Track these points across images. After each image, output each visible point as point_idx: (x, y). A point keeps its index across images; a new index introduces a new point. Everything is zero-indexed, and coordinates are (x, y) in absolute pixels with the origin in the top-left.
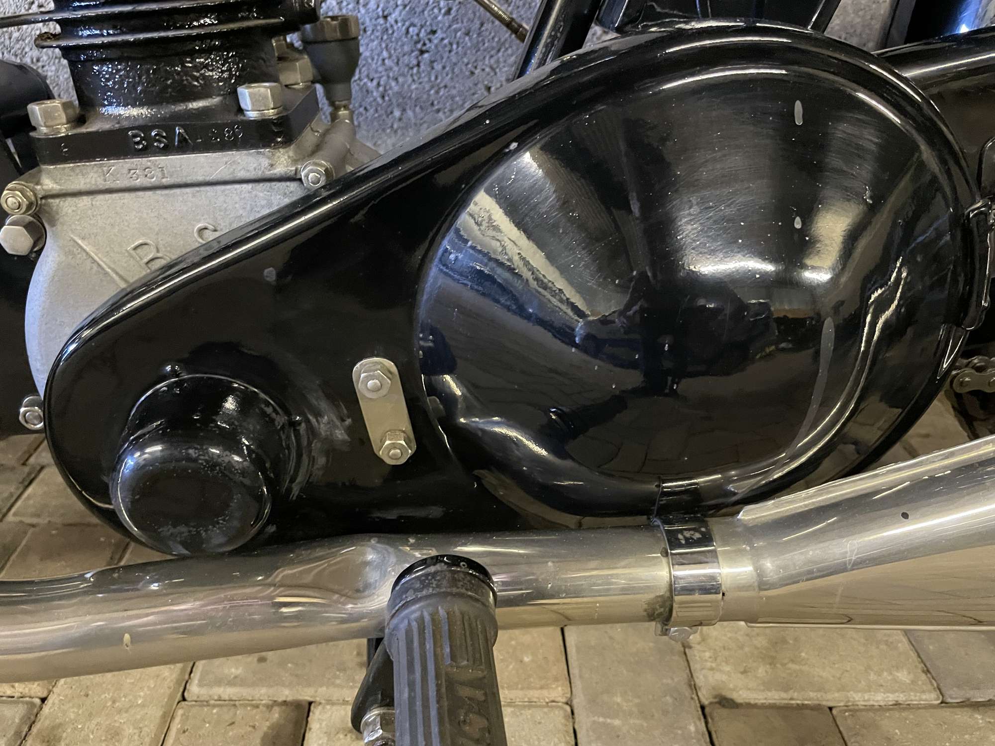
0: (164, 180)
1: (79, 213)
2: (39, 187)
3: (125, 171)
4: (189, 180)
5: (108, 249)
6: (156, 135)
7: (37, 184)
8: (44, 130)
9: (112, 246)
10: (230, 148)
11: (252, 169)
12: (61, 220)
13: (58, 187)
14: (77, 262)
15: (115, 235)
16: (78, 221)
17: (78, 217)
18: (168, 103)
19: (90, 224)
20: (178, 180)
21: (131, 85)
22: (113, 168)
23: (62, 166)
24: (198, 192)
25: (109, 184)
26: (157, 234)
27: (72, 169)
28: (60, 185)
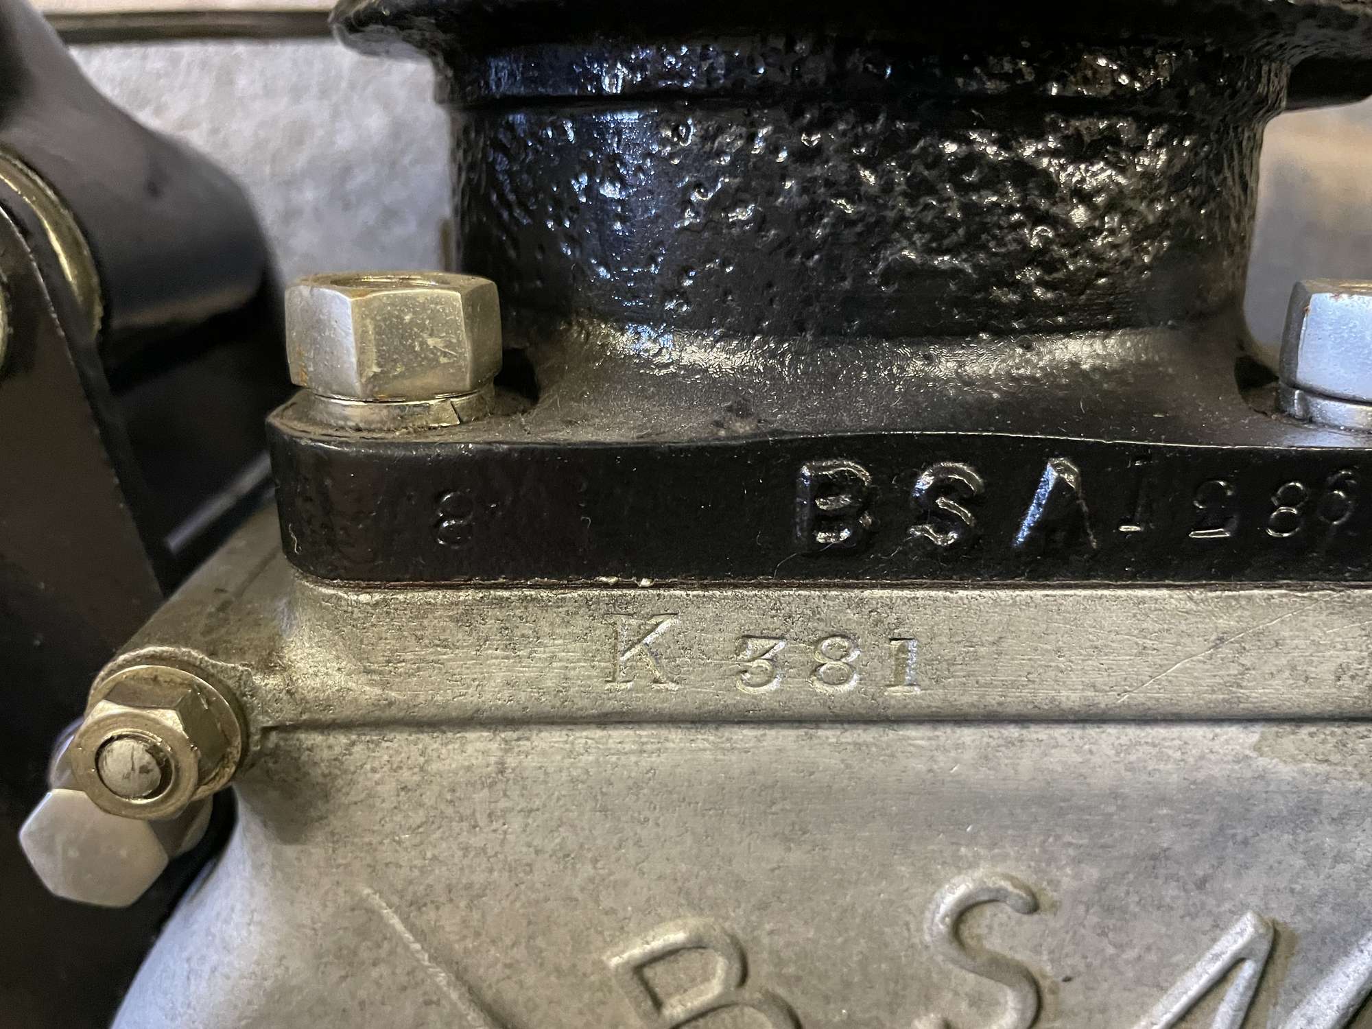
0: (898, 692)
1: (429, 799)
2: (269, 683)
3: (724, 639)
4: (1015, 700)
5: (519, 953)
6: (935, 491)
7: (267, 667)
8: (354, 410)
9: (540, 942)
10: (1269, 575)
11: (1325, 671)
12: (336, 823)
13: (374, 692)
14: (362, 994)
15: (570, 900)
16: (413, 830)
17: (418, 817)
18: (1001, 333)
19: (466, 849)
20: (966, 699)
21: (849, 235)
22: (667, 624)
23: (417, 596)
24: (1010, 743)
25: (623, 692)
26: (763, 906)
27: (465, 618)
28: (385, 685)
